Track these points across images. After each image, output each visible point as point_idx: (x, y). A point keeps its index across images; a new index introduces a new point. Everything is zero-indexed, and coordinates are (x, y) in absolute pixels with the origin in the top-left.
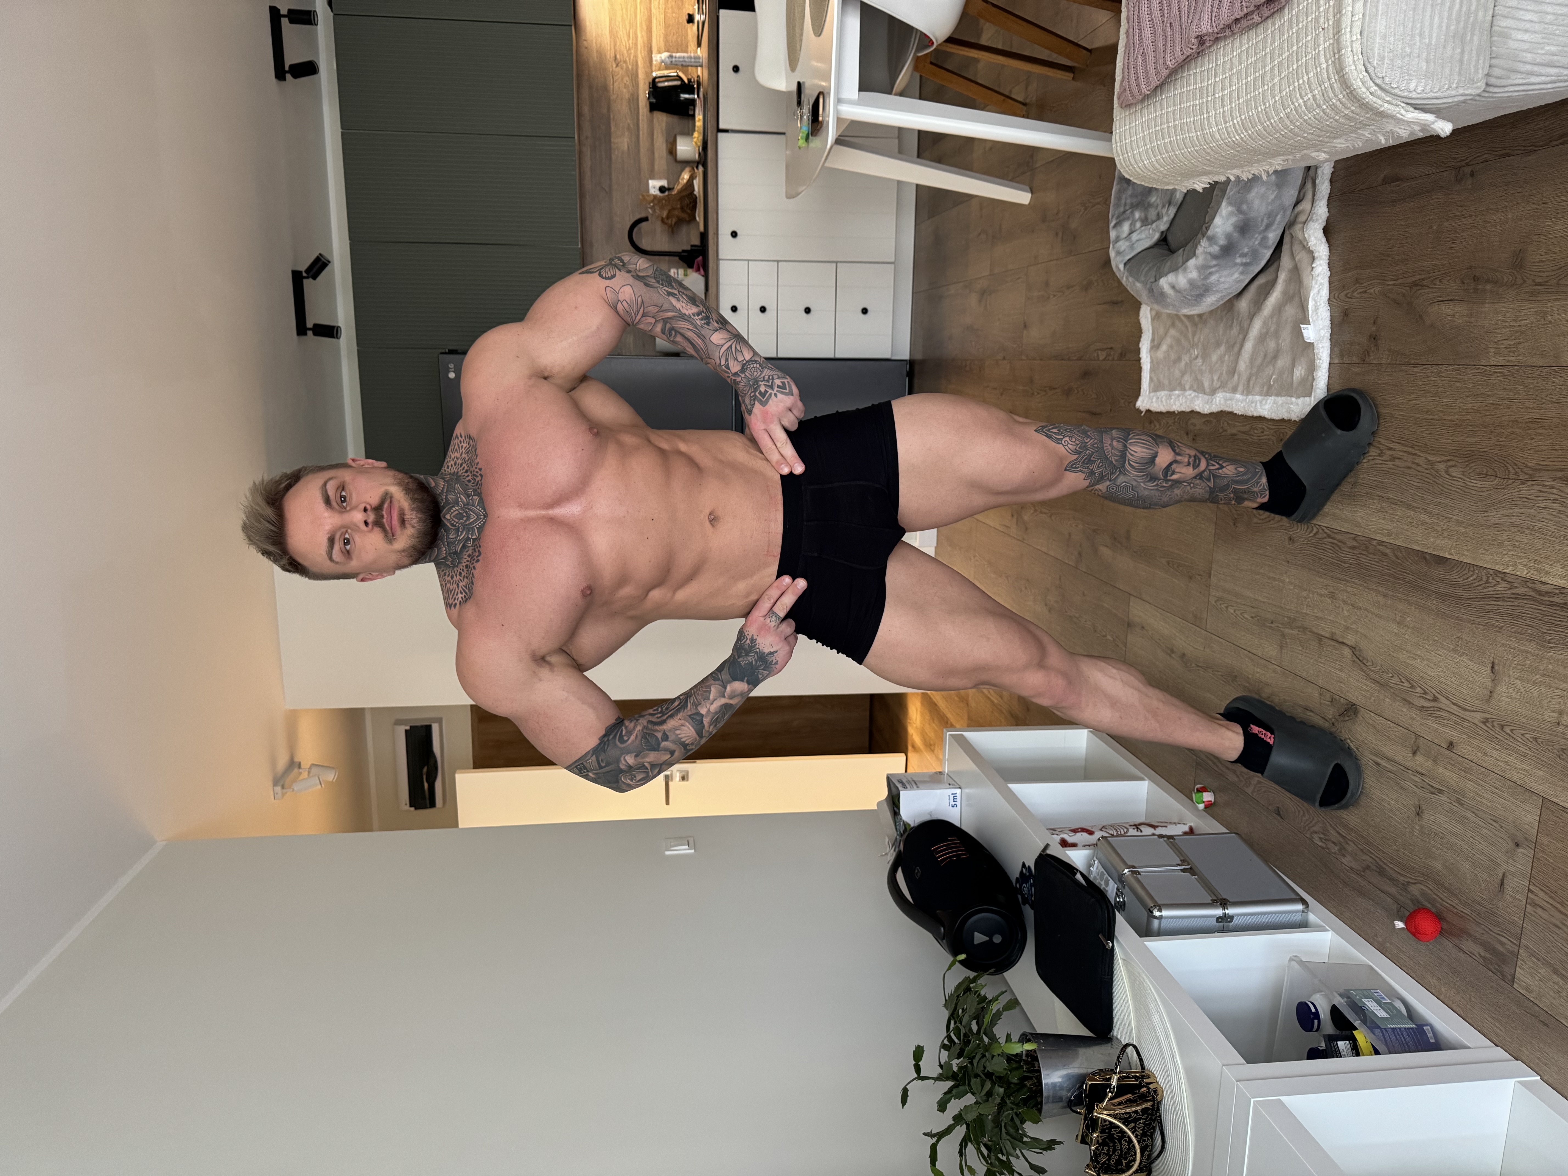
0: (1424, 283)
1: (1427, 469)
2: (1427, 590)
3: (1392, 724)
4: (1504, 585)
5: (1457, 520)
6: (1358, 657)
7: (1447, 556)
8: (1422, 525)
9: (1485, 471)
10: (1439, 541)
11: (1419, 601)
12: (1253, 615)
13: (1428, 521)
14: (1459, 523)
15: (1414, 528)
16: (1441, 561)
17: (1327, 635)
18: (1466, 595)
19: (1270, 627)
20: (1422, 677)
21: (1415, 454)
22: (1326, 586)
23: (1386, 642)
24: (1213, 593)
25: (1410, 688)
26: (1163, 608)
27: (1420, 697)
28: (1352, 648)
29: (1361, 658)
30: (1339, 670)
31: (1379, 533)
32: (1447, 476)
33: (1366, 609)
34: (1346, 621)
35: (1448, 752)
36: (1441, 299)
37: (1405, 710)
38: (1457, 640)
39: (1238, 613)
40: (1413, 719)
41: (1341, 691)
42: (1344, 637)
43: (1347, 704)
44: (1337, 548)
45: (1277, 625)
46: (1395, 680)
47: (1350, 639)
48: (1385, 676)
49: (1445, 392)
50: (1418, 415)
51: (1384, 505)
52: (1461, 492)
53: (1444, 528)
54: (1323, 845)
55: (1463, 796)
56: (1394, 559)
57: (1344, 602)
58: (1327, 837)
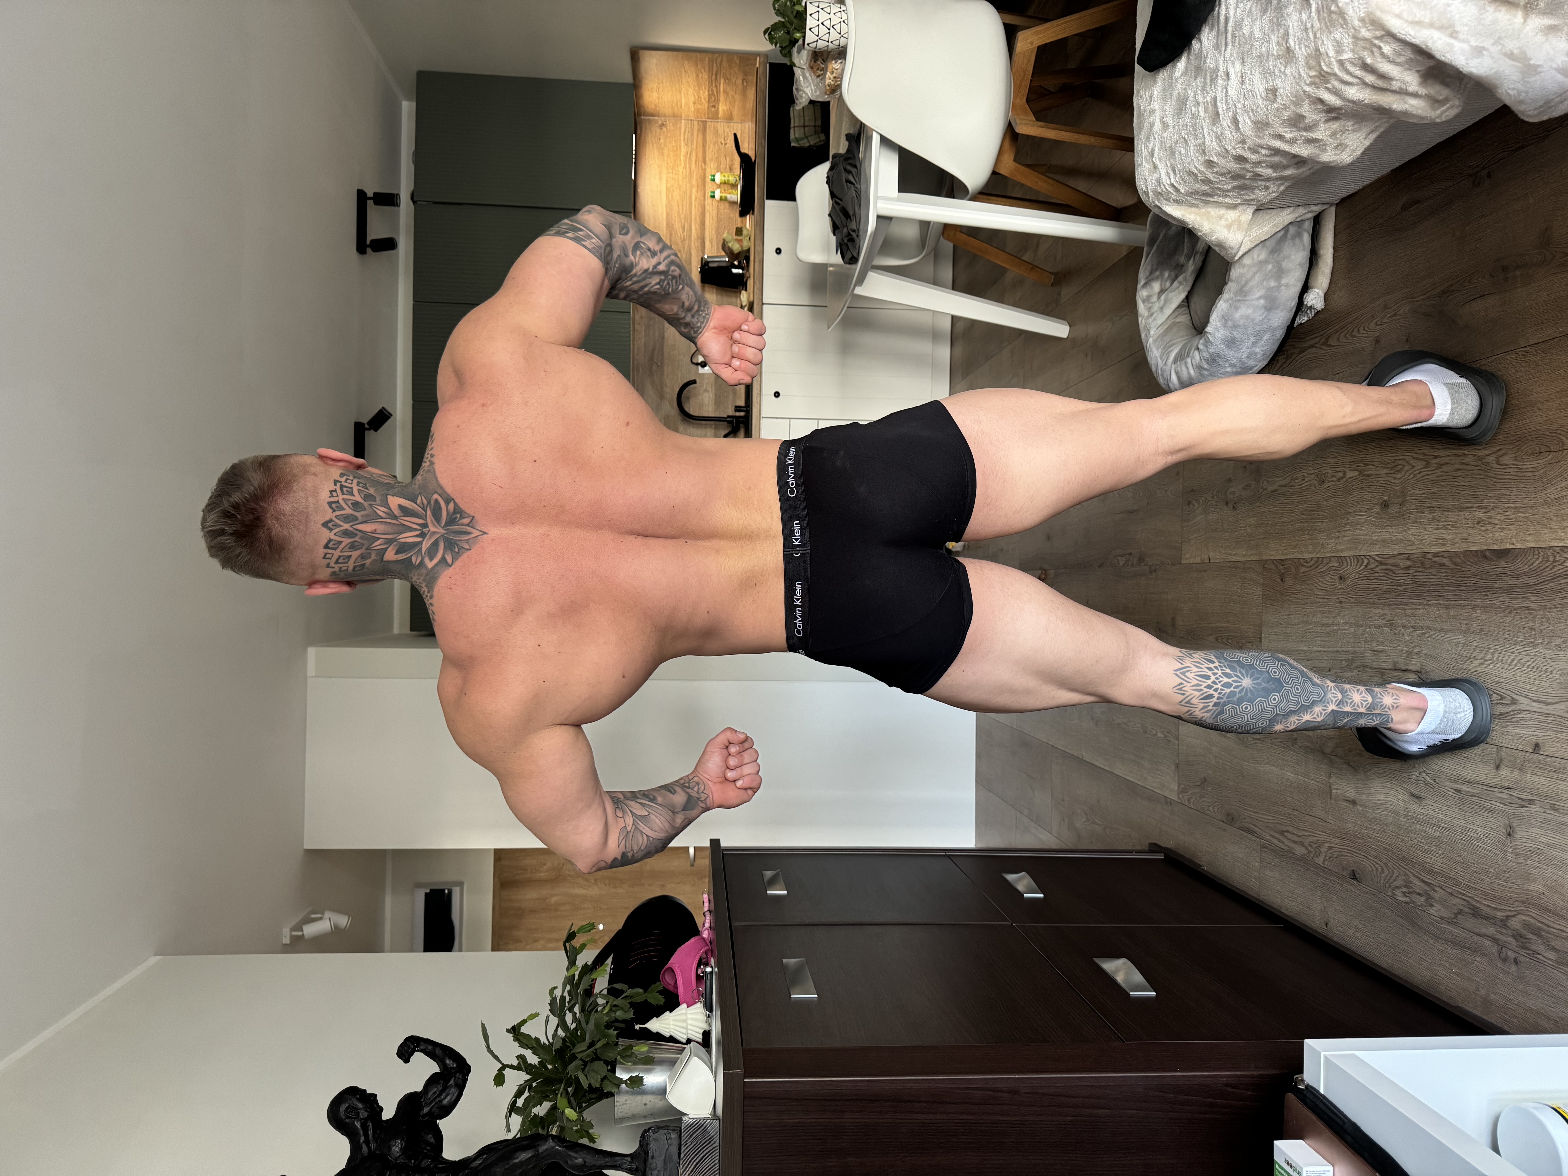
0: (1453, 288)
2: (1492, 588)
5: (1515, 508)
7: (1509, 547)
8: (1478, 523)
9: (1537, 449)
11: (1485, 602)
13: (1484, 517)
14: (1517, 509)
15: (1469, 529)
16: (1502, 553)
17: (1390, 666)
18: (1533, 582)
22: (1383, 615)
23: (1454, 656)
28: (1418, 673)
31: (1434, 545)
32: (1499, 467)
34: (1408, 646)
35: (1534, 756)
38: (1530, 631)
42: (1407, 664)
44: (1391, 573)
47: (1415, 664)
51: (1437, 515)
52: (1515, 478)
53: (1502, 519)
54: (1408, 900)
55: (1558, 800)
56: (1452, 566)
57: (1404, 627)
58: (1411, 890)
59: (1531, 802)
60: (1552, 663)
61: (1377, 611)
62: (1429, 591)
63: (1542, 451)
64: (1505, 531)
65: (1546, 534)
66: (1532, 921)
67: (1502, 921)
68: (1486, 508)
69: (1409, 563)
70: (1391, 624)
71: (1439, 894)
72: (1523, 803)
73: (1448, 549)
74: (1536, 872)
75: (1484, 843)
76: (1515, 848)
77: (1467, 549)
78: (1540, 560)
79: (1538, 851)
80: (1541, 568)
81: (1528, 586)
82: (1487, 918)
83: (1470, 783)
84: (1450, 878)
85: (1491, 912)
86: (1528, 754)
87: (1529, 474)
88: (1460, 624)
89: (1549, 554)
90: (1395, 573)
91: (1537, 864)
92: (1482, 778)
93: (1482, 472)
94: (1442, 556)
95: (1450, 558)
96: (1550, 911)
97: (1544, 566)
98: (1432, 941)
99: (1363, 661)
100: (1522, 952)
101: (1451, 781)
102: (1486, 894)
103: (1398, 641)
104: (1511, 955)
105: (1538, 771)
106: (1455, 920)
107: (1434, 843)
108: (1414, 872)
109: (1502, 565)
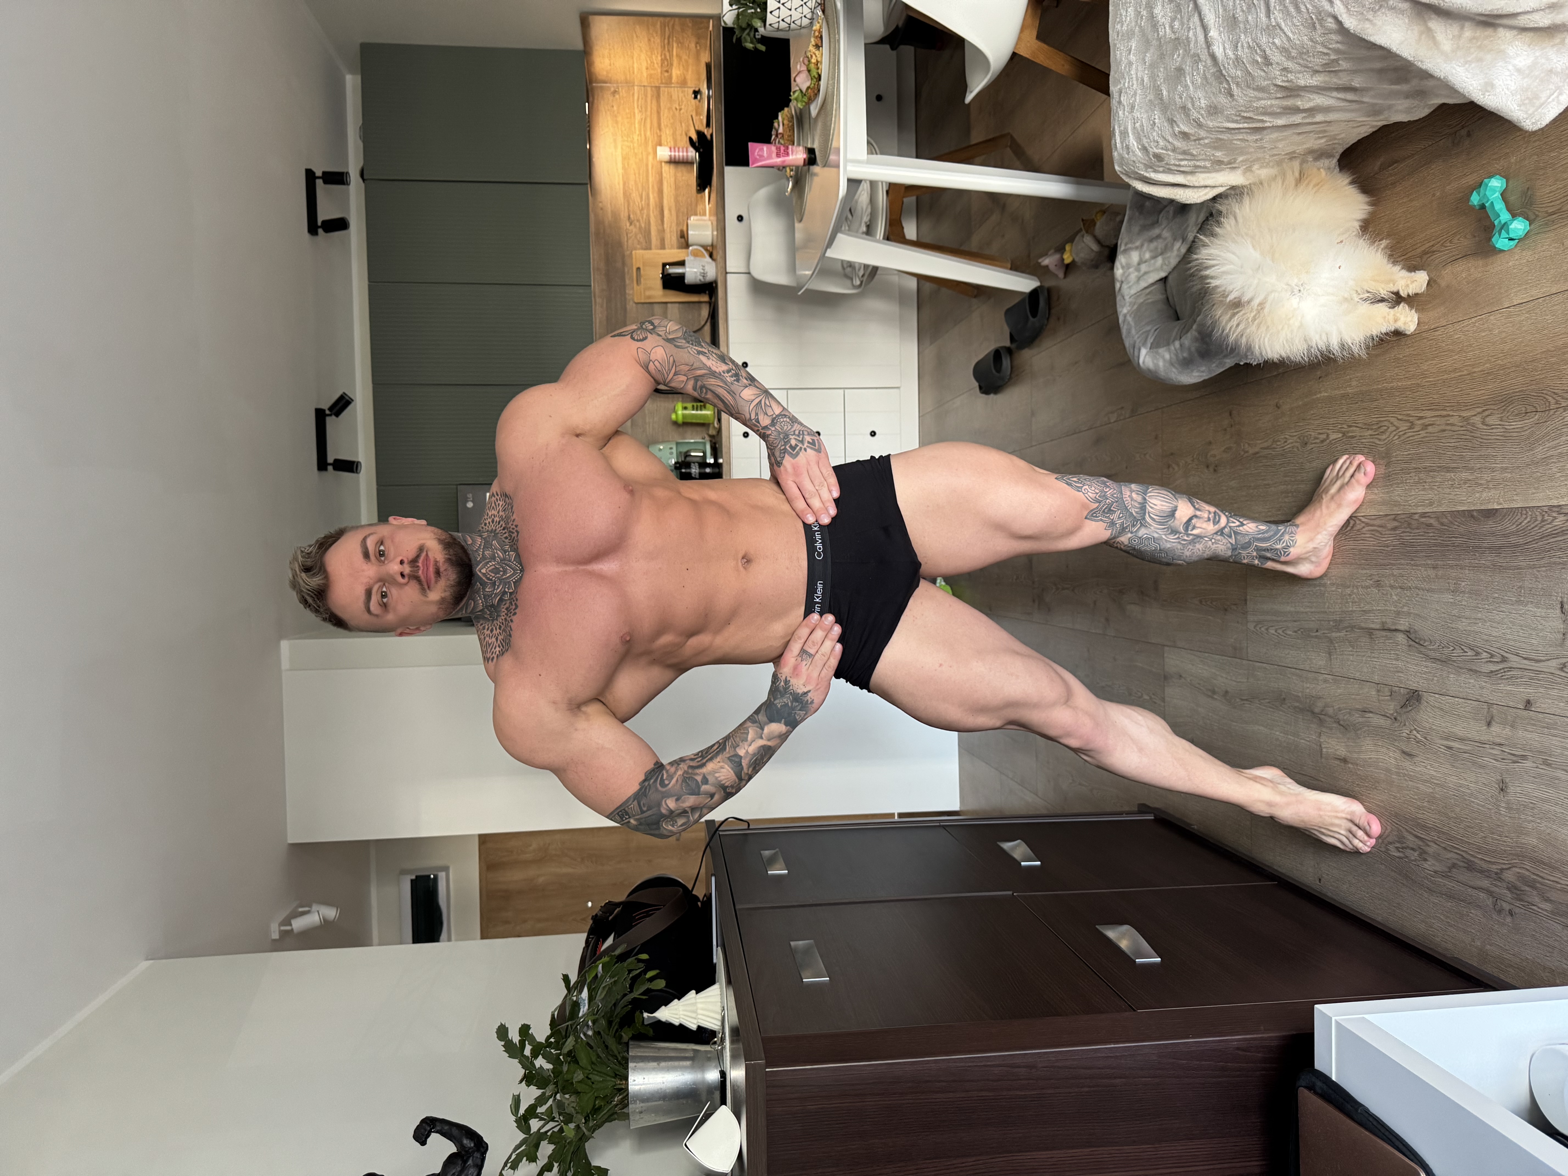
0: (1434, 248)
1: (1462, 427)
2: (1480, 548)
3: (1460, 700)
4: (1562, 518)
5: (1502, 468)
6: (1414, 639)
7: (1496, 507)
8: (1465, 483)
9: (1524, 409)
10: (1485, 494)
11: (1473, 561)
12: (1296, 629)
13: (1470, 478)
14: (1504, 469)
15: (1456, 490)
16: (1489, 514)
17: (1378, 627)
18: (1521, 541)
19: (1316, 637)
20: (1487, 641)
21: (1449, 416)
22: (1370, 576)
23: (1443, 615)
24: (1251, 618)
25: (1476, 655)
26: (1200, 649)
27: (1487, 662)
28: (1407, 632)
29: (1417, 641)
30: (1395, 659)
31: (1421, 505)
32: (1485, 427)
33: (1416, 588)
34: (1396, 606)
35: (1525, 713)
36: (1454, 258)
37: (1472, 681)
38: (1519, 590)
39: (1280, 631)
40: (1482, 688)
41: (1401, 682)
42: (1395, 624)
43: (1408, 693)
44: (1377, 534)
45: (1322, 632)
46: (1458, 651)
47: (1403, 624)
48: (1446, 651)
49: (1471, 345)
50: (1446, 376)
51: (1422, 475)
52: (1502, 438)
53: (1489, 479)
54: (1401, 855)
55: (1550, 756)
56: (1439, 526)
57: (1392, 587)
58: (1404, 845)
59: (1524, 757)
60: (1542, 621)
61: (1365, 571)
62: (1417, 551)
63: (1528, 411)
64: (1493, 492)
65: (1534, 493)
66: (1527, 873)
67: (1496, 874)
68: (1472, 469)
69: (1396, 524)
70: (1378, 584)
71: (1432, 849)
72: (1515, 759)
73: (1435, 510)
74: (1530, 826)
75: (1476, 798)
76: (1508, 803)
77: (1454, 510)
78: (1528, 519)
79: (1531, 805)
80: (1529, 528)
81: (1516, 546)
82: (1482, 872)
83: (1462, 740)
84: (1444, 833)
85: (1485, 866)
86: (1519, 711)
87: (1515, 434)
88: (1448, 583)
89: (1538, 514)
90: (1381, 534)
91: (1531, 818)
92: (1473, 735)
93: (1468, 433)
94: (1429, 516)
95: (1437, 518)
96: (1544, 864)
97: (1533, 526)
98: (1426, 895)
99: (1351, 622)
100: (1518, 904)
101: (1442, 738)
102: (1479, 848)
103: (1386, 601)
104: (1506, 907)
105: (1530, 728)
106: (1449, 874)
107: (1426, 800)
108: (1407, 828)
109: (1489, 525)
